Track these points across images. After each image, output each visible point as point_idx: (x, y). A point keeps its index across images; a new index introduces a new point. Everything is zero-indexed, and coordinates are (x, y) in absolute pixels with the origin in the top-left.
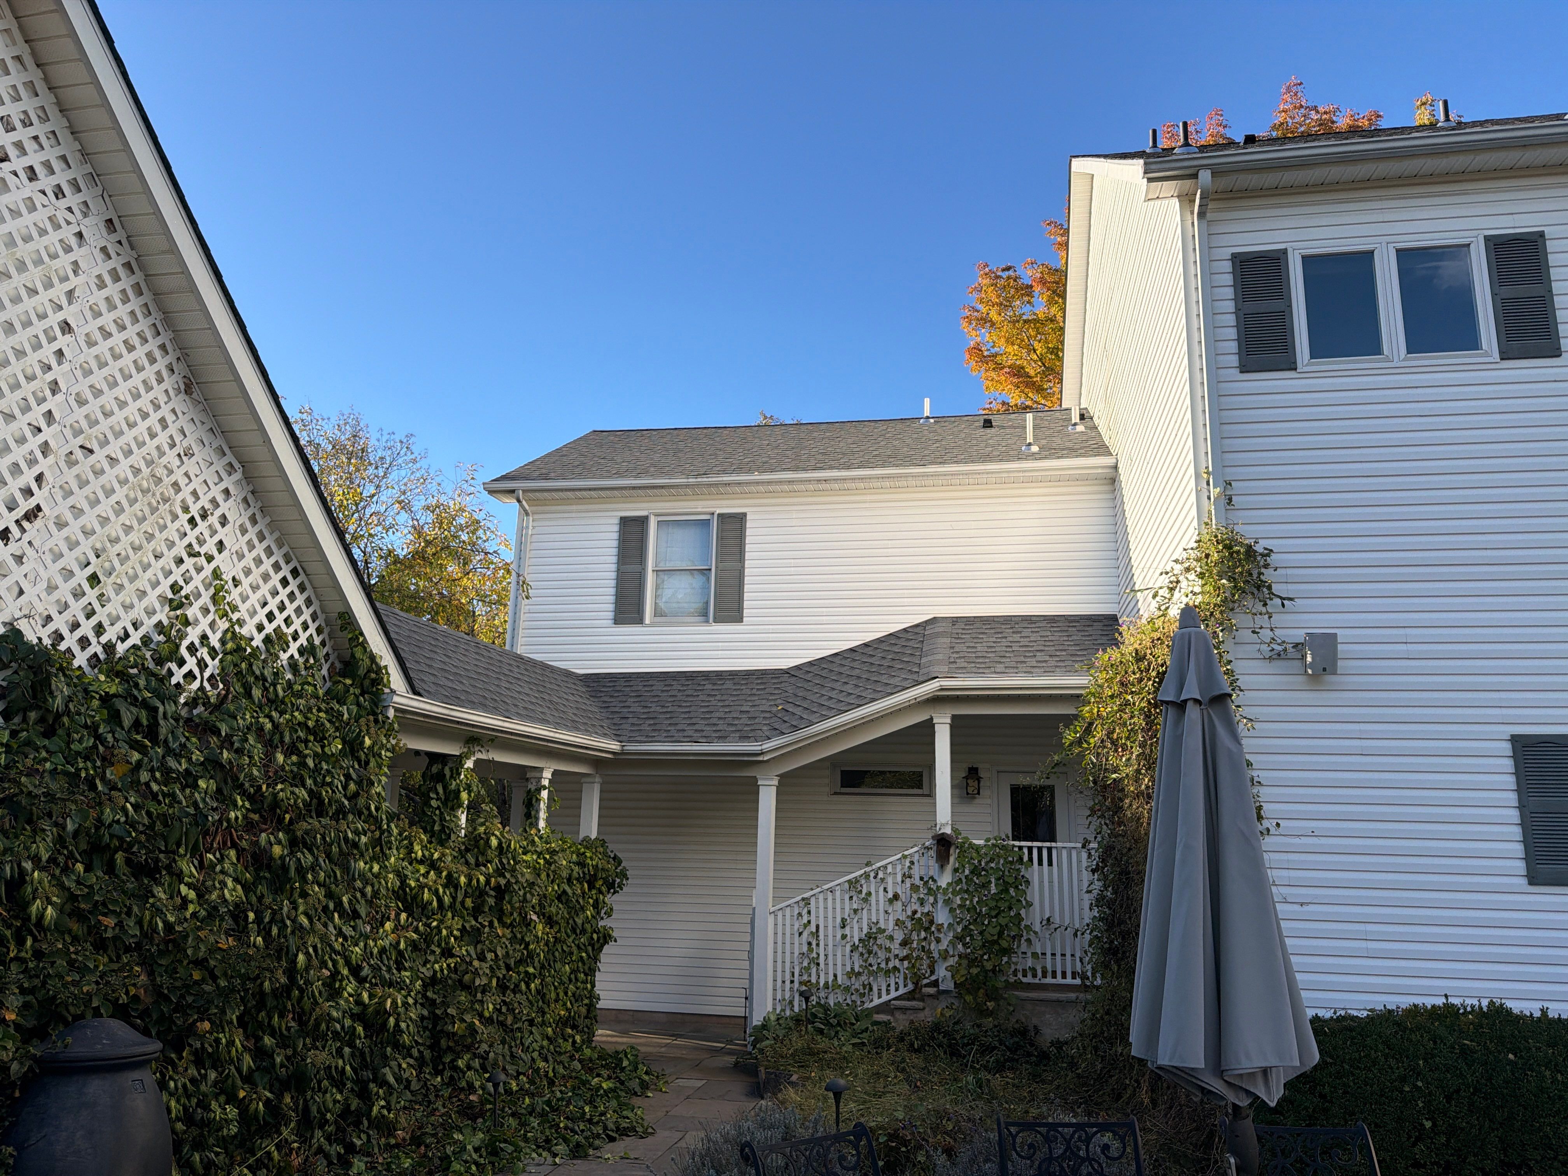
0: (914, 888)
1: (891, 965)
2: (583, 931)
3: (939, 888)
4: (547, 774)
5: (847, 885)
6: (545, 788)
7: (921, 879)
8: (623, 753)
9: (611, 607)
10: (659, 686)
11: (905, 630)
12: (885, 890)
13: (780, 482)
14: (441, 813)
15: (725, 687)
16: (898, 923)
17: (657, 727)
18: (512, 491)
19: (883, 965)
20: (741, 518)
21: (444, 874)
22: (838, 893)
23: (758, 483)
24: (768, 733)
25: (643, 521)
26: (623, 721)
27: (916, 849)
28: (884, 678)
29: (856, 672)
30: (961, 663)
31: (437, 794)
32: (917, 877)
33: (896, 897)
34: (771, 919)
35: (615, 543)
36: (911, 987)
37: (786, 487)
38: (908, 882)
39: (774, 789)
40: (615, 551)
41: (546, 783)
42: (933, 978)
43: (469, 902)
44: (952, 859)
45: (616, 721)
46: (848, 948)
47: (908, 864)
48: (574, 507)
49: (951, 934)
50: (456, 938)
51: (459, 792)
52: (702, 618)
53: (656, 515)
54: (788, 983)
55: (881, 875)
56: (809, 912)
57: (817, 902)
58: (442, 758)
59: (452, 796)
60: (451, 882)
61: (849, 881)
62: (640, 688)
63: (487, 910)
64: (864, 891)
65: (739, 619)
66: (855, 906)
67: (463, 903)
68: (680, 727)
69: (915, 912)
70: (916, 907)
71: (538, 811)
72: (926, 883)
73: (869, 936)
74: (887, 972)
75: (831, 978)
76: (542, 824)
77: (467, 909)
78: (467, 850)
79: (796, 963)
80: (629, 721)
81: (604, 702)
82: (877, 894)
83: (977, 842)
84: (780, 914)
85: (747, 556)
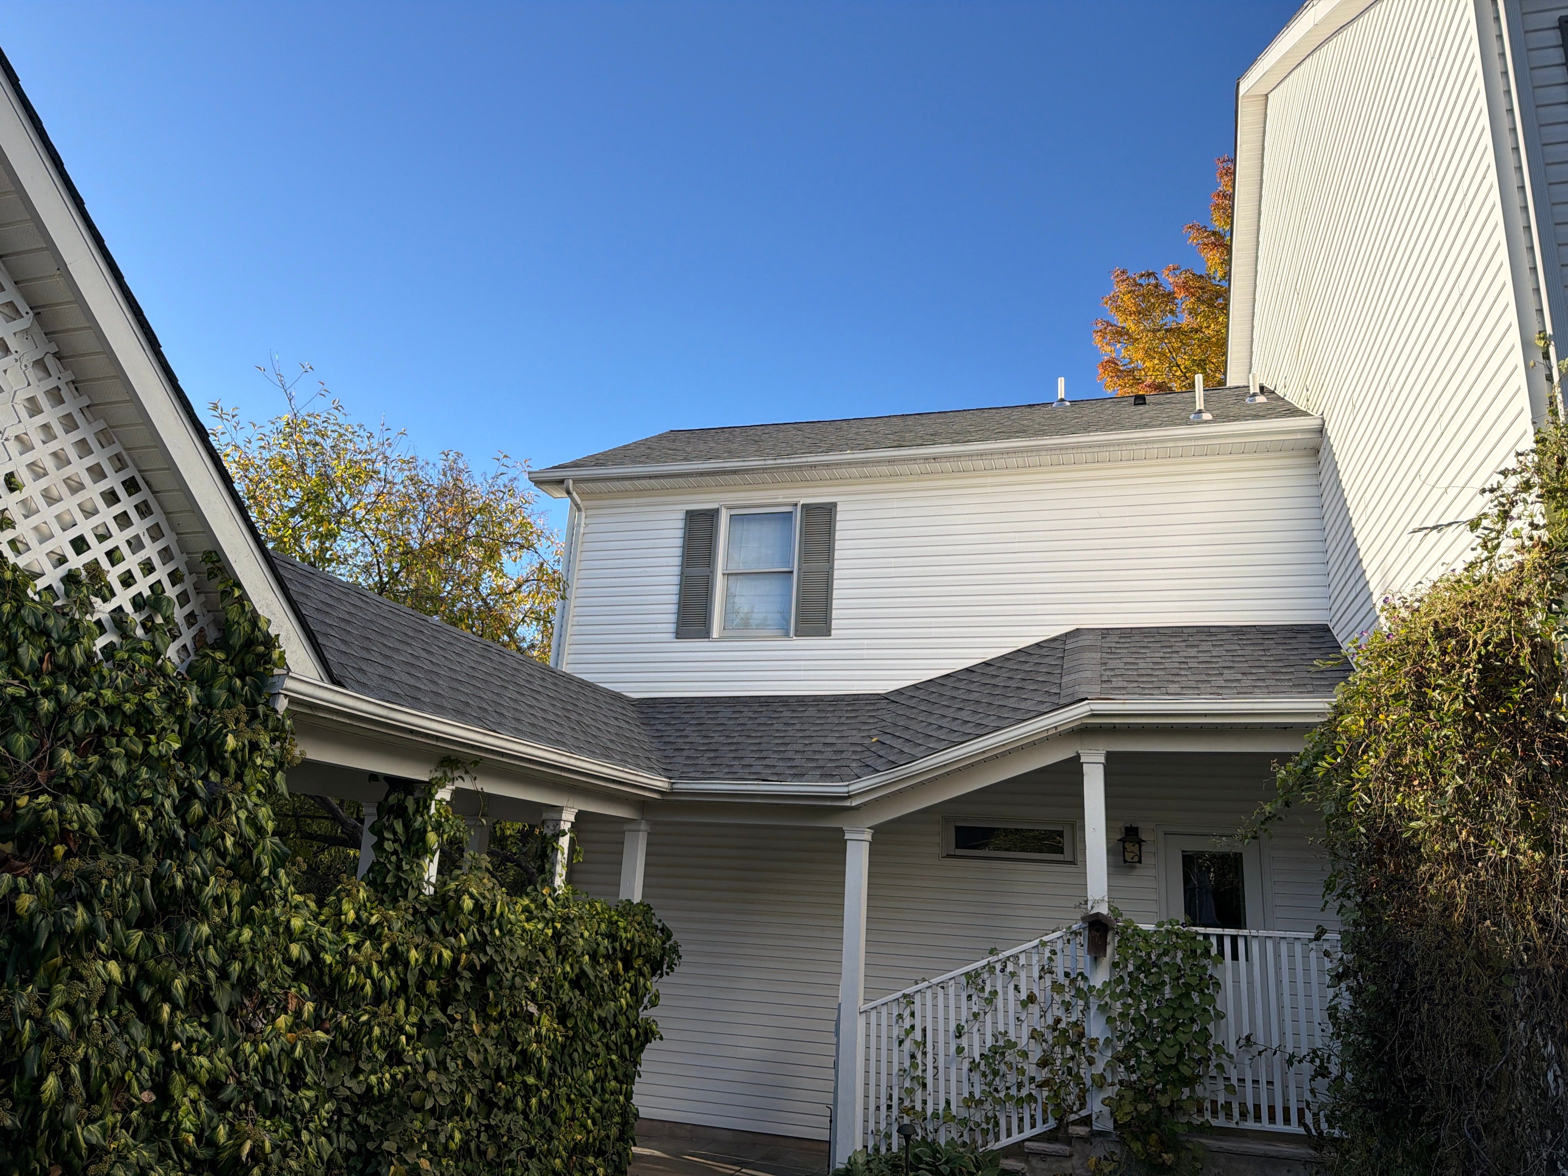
0: (1057, 987)
1: (1024, 1092)
2: (616, 1025)
3: (1091, 988)
4: (568, 817)
5: (963, 980)
6: (564, 833)
7: (1067, 975)
8: (672, 793)
9: (673, 618)
10: (726, 713)
11: (1038, 645)
12: (1016, 988)
13: (879, 462)
14: (399, 861)
15: (807, 714)
16: (1035, 1035)
17: (718, 761)
18: (561, 482)
19: (1013, 1092)
20: (829, 511)
21: (386, 946)
22: (951, 991)
23: (850, 464)
24: (857, 771)
25: (712, 516)
26: (677, 754)
27: (1058, 934)
28: (1012, 703)
29: (974, 696)
30: (1118, 682)
31: (395, 833)
32: (1061, 974)
33: (1031, 998)
34: (861, 1021)
35: (679, 542)
36: (1052, 1123)
37: (886, 469)
38: (1048, 980)
39: (866, 845)
40: (678, 552)
41: (566, 826)
42: (1083, 1113)
43: (432, 986)
44: (1109, 950)
45: (670, 753)
46: (966, 1065)
47: (1047, 954)
48: (634, 501)
49: (1109, 1053)
50: (409, 1038)
51: (425, 831)
52: (780, 632)
53: (729, 508)
54: (883, 1108)
55: (1010, 967)
56: (913, 1014)
57: (924, 998)
58: (405, 785)
59: (416, 836)
60: (396, 957)
61: (967, 974)
62: (703, 715)
63: (460, 998)
64: (988, 989)
65: (825, 631)
66: (975, 1009)
67: (421, 987)
68: (746, 762)
69: (1058, 1021)
70: (1060, 1013)
71: (554, 865)
72: (1073, 981)
73: (994, 1050)
74: (1020, 1101)
75: (942, 1105)
76: (559, 881)
77: (429, 996)
78: (431, 913)
79: (895, 1081)
80: (686, 753)
81: (657, 730)
82: (1005, 993)
83: (1145, 927)
84: (873, 1014)
85: (837, 555)
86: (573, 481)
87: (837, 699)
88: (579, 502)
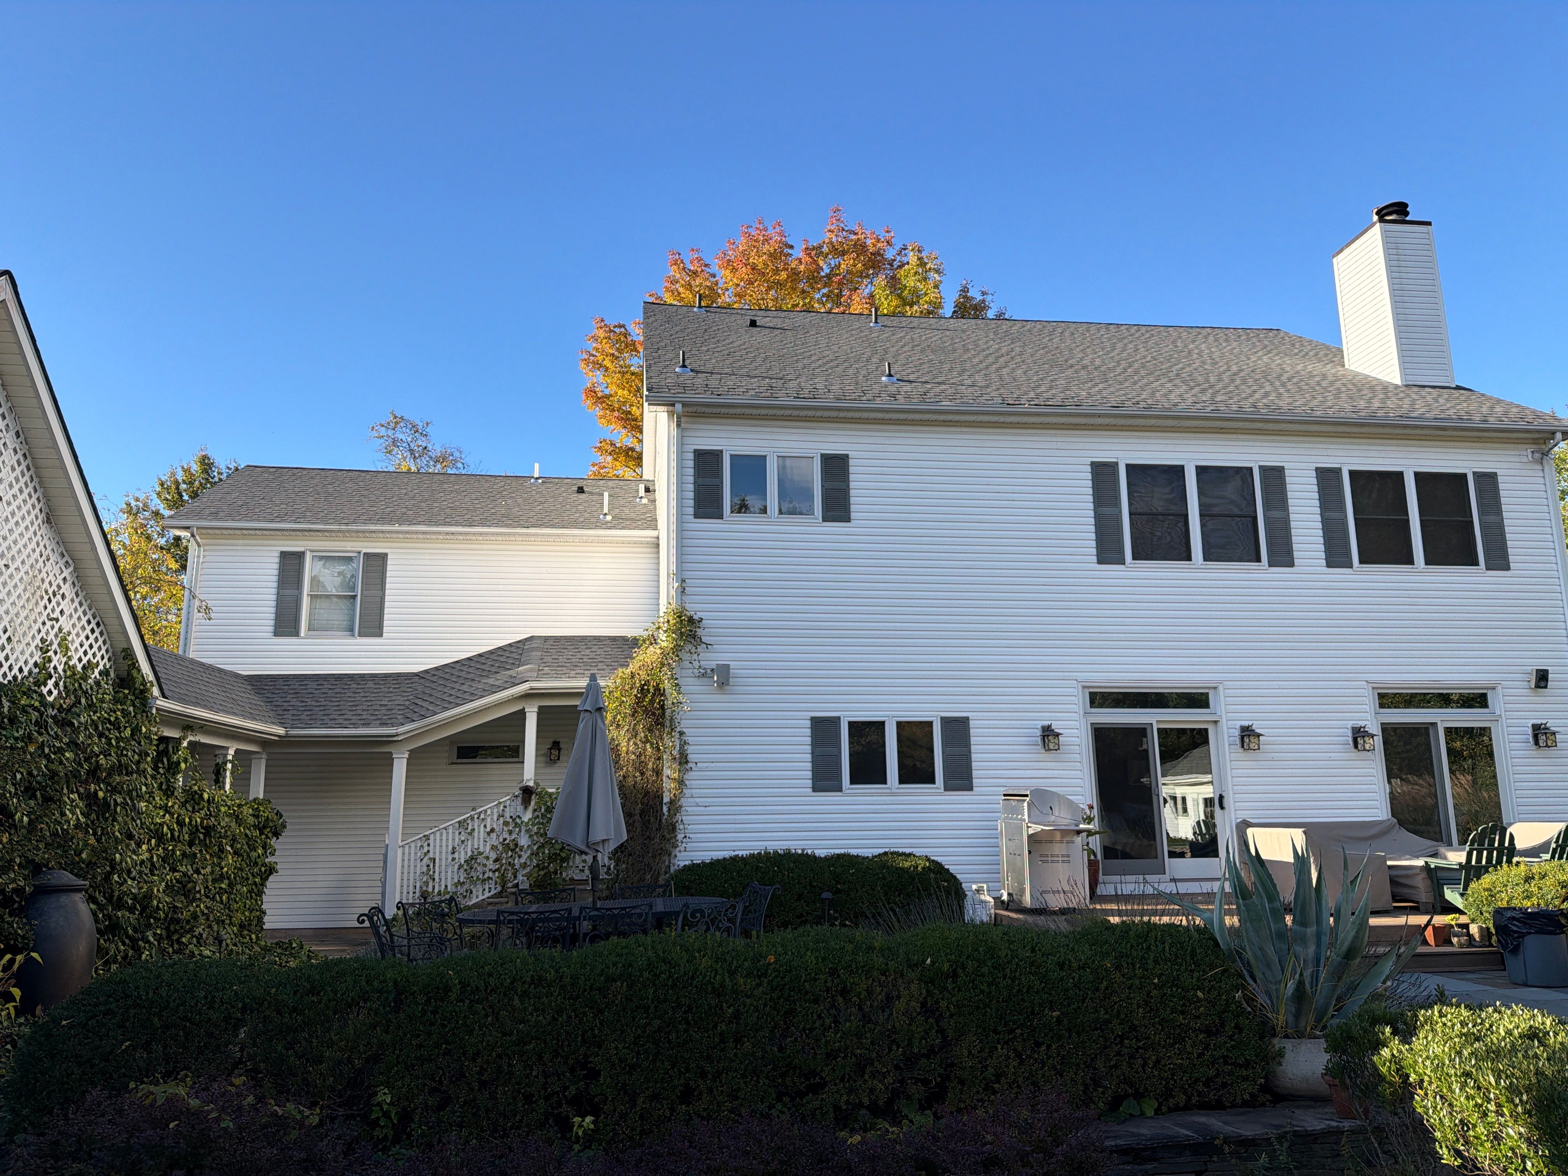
0: (506, 823)
1: (486, 876)
2: (256, 864)
3: (522, 822)
4: (231, 752)
5: (457, 825)
6: (229, 761)
7: (511, 817)
8: (287, 736)
9: (272, 623)
10: (312, 685)
11: (510, 645)
12: (485, 826)
13: (417, 533)
14: (166, 777)
15: (367, 686)
16: (494, 848)
17: (314, 717)
18: (188, 528)
19: (481, 877)
20: (383, 557)
22: (450, 831)
23: (398, 532)
24: (401, 721)
25: (300, 556)
26: (285, 713)
27: (508, 797)
28: (490, 681)
29: (471, 676)
30: (546, 671)
31: (163, 765)
32: (508, 817)
33: (492, 830)
34: (400, 851)
35: (276, 572)
36: (499, 889)
37: (421, 536)
38: (502, 820)
39: (405, 761)
40: (275, 578)
41: (230, 757)
42: (516, 882)
44: (533, 803)
45: (281, 712)
46: (456, 866)
47: (502, 808)
48: (241, 542)
49: (529, 852)
51: (179, 762)
52: (348, 633)
53: (311, 551)
54: (411, 893)
55: (482, 816)
56: (429, 845)
57: (435, 836)
58: (169, 740)
61: (459, 822)
62: (297, 686)
64: (470, 828)
66: (463, 838)
68: (332, 717)
69: (505, 840)
70: (506, 836)
71: (224, 778)
72: (514, 820)
73: (472, 858)
74: (484, 880)
75: (443, 887)
76: (228, 787)
79: (418, 879)
80: (291, 712)
81: (268, 698)
82: (479, 829)
83: (550, 790)
84: (407, 847)
85: (388, 586)
86: (197, 528)
87: (386, 676)
88: (199, 540)
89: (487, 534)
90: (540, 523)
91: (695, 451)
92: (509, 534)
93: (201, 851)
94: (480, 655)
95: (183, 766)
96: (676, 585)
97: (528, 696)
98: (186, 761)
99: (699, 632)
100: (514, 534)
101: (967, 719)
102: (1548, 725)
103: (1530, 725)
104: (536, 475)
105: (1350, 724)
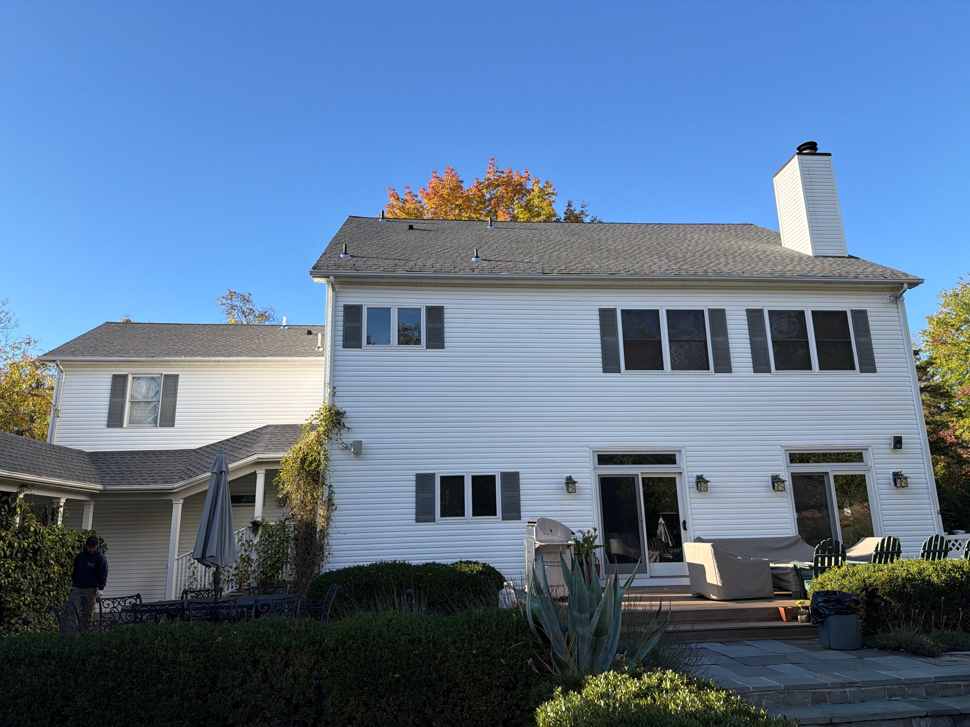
0: (243, 545)
1: (230, 578)
3: (253, 544)
4: (63, 501)
6: (61, 507)
7: (246, 541)
8: (104, 490)
9: (106, 419)
10: (128, 457)
11: (254, 431)
13: (196, 361)
14: (7, 517)
15: (162, 458)
17: (124, 478)
18: (54, 361)
19: (227, 579)
20: (176, 377)
21: (7, 542)
23: (184, 361)
24: (177, 480)
25: (125, 377)
26: (107, 475)
27: (245, 528)
28: (235, 454)
30: (271, 447)
31: (5, 509)
32: (244, 540)
34: (176, 563)
35: (110, 387)
36: (238, 587)
37: (199, 363)
38: (240, 542)
39: (180, 505)
40: (109, 391)
41: (62, 504)
42: (248, 582)
43: (19, 555)
44: (260, 532)
45: (104, 475)
47: (241, 535)
48: (88, 369)
49: (257, 563)
50: (12, 570)
51: (16, 508)
52: (154, 425)
53: (132, 374)
58: (8, 494)
59: (12, 510)
60: (11, 545)
62: (119, 459)
63: (28, 559)
65: (173, 425)
67: (16, 555)
68: (135, 478)
69: (242, 555)
70: (243, 552)
71: (57, 517)
72: (248, 543)
74: (228, 581)
75: (203, 585)
76: (59, 523)
77: (19, 558)
78: (19, 533)
79: (187, 580)
80: (110, 475)
81: (98, 466)
83: (271, 524)
84: (180, 560)
85: (178, 395)
86: (60, 361)
87: (176, 451)
88: (62, 369)
89: (240, 361)
90: (275, 353)
91: (345, 306)
92: (254, 361)
93: (30, 564)
94: (234, 438)
95: (18, 510)
96: (329, 390)
97: (258, 463)
98: (20, 506)
99: (343, 420)
100: (257, 361)
101: (518, 473)
102: (902, 473)
103: (891, 473)
104: (284, 324)
105: (770, 474)
